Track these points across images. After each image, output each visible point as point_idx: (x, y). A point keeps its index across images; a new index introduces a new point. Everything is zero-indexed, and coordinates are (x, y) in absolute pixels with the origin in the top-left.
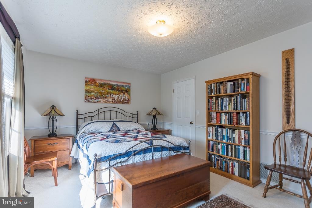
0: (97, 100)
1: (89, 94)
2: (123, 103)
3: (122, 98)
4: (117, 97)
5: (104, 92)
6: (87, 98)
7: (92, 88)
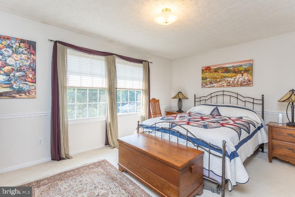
0: (211, 85)
1: (205, 81)
2: (241, 86)
3: (240, 80)
4: (232, 79)
5: (218, 76)
6: (203, 84)
7: (208, 75)
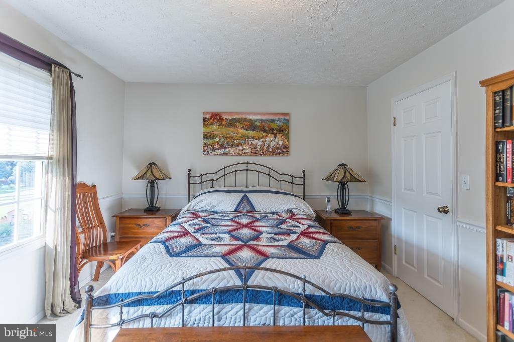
0: (223, 151)
1: (210, 141)
2: (273, 155)
3: (272, 144)
4: (260, 143)
5: (235, 134)
6: (206, 148)
7: (216, 130)
